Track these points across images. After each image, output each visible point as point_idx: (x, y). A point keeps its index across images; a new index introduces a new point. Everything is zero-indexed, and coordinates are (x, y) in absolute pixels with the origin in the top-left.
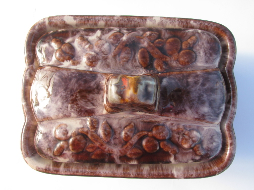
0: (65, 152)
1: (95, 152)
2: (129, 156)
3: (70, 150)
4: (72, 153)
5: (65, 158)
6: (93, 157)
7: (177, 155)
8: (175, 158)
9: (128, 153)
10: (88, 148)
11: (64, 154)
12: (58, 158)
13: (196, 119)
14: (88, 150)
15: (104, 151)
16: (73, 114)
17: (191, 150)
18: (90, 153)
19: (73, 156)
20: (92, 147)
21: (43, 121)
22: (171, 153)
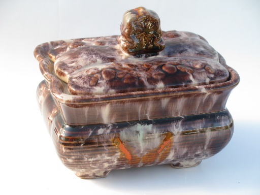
0: (99, 82)
1: (126, 77)
2: (154, 77)
3: (103, 79)
4: (106, 81)
5: (101, 87)
6: (125, 81)
7: (194, 74)
8: (194, 77)
9: (153, 74)
10: (119, 75)
11: (99, 83)
12: (95, 88)
13: (198, 54)
14: (119, 76)
15: (132, 74)
16: (98, 60)
17: (204, 70)
18: (121, 78)
19: (107, 84)
20: (122, 74)
21: (73, 71)
22: (189, 73)
